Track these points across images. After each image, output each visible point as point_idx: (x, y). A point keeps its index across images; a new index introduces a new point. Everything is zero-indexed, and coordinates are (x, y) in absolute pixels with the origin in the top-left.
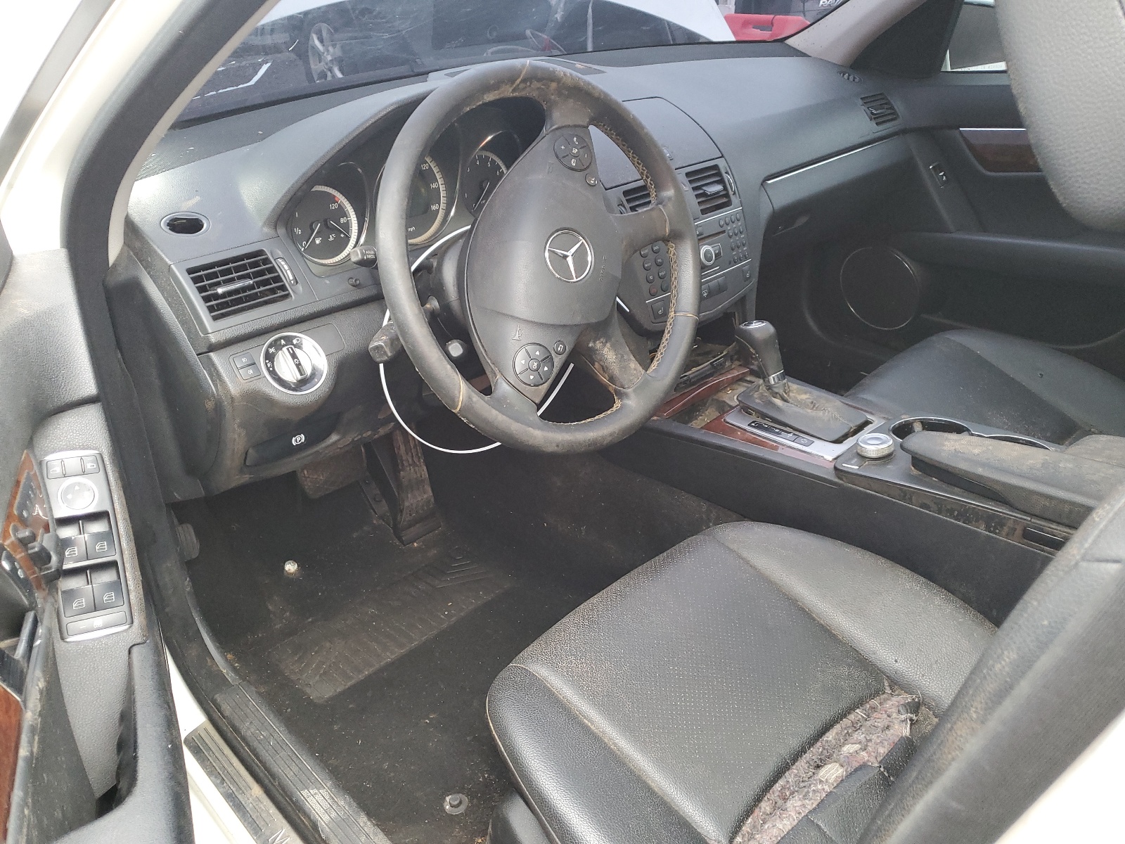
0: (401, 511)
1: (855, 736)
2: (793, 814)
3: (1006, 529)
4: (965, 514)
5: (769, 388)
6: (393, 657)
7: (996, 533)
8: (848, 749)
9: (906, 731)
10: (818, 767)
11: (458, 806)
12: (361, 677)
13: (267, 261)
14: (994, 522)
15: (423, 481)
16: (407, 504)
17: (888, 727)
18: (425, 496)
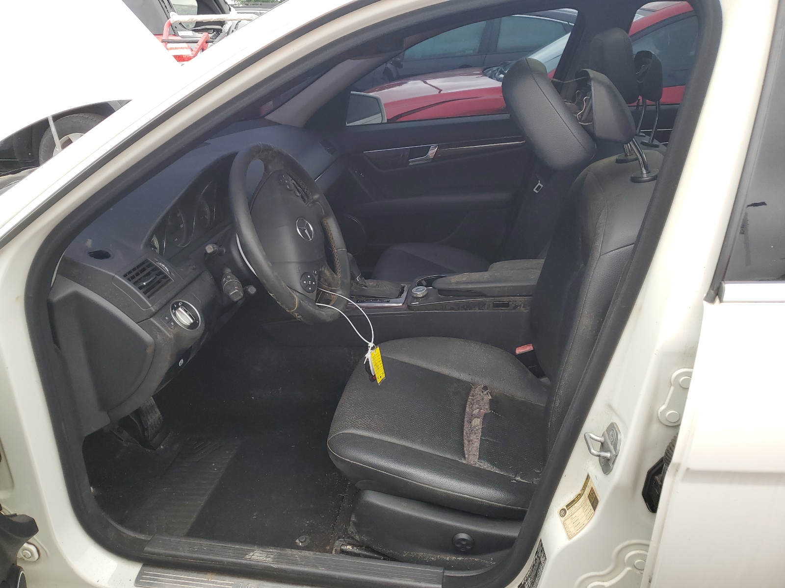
0: (147, 429)
1: (474, 407)
2: (476, 440)
3: (486, 306)
4: (469, 306)
5: (358, 283)
6: (203, 502)
7: (483, 310)
8: (476, 412)
9: (490, 397)
10: (471, 422)
11: (305, 541)
12: (193, 520)
13: (150, 265)
14: (481, 305)
15: (153, 406)
16: (149, 423)
17: (483, 399)
18: (157, 415)
